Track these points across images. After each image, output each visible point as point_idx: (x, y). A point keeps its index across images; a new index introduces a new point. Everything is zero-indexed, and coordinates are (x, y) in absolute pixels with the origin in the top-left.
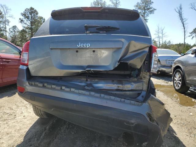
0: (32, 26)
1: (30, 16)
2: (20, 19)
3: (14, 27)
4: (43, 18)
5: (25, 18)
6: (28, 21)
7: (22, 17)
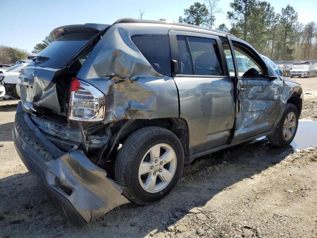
0: (246, 20)
1: (244, 4)
2: (228, 13)
3: (222, 27)
4: (267, 4)
5: (236, 10)
6: (241, 14)
7: (232, 10)
